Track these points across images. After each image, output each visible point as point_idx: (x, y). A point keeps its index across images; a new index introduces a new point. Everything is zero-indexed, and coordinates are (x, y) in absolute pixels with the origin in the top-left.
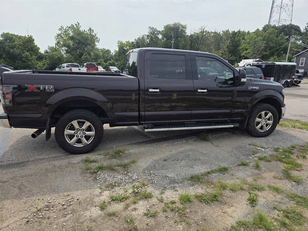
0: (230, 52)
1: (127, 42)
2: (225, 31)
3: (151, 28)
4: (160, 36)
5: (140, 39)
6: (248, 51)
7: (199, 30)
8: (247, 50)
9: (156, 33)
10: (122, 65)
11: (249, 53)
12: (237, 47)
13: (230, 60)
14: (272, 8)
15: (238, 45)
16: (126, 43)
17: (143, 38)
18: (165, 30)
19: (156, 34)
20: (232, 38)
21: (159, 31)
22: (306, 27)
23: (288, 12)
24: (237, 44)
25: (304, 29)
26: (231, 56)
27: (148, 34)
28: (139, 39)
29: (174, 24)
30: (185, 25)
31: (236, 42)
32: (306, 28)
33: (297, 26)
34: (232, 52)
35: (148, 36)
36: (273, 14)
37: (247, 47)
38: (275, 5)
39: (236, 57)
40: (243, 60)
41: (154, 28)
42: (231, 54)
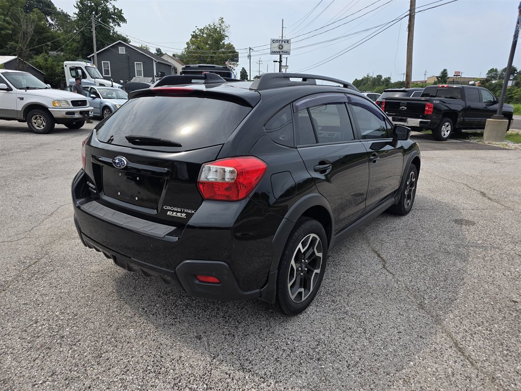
22: (79, 4)
32: (77, 4)
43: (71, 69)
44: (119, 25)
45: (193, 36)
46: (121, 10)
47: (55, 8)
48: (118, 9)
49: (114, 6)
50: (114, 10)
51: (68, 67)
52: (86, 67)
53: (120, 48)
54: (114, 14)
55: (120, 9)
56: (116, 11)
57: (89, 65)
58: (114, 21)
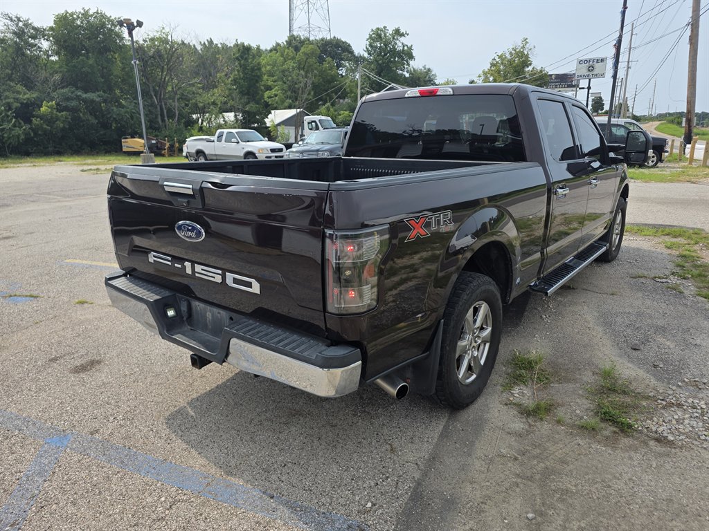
0: (242, 93)
2: (207, 43)
3: (11, 20)
6: (273, 92)
7: (155, 33)
8: (270, 88)
11: (276, 95)
12: (257, 81)
13: (248, 112)
15: (258, 78)
18: (58, 27)
19: (29, 37)
20: (243, 62)
21: (37, 29)
22: (368, 47)
23: (320, 11)
24: (254, 76)
25: (365, 49)
26: (248, 103)
29: (82, 11)
31: (253, 70)
33: (346, 42)
34: (248, 94)
36: (296, 13)
37: (270, 83)
39: (257, 104)
40: (273, 111)
41: (21, 19)
42: (246, 97)
43: (309, 123)
45: (492, 65)
46: (412, 46)
47: (352, 52)
48: (407, 46)
49: (403, 44)
50: (404, 46)
51: (308, 121)
52: (319, 120)
54: (403, 51)
55: (409, 45)
56: (406, 48)
57: (323, 118)
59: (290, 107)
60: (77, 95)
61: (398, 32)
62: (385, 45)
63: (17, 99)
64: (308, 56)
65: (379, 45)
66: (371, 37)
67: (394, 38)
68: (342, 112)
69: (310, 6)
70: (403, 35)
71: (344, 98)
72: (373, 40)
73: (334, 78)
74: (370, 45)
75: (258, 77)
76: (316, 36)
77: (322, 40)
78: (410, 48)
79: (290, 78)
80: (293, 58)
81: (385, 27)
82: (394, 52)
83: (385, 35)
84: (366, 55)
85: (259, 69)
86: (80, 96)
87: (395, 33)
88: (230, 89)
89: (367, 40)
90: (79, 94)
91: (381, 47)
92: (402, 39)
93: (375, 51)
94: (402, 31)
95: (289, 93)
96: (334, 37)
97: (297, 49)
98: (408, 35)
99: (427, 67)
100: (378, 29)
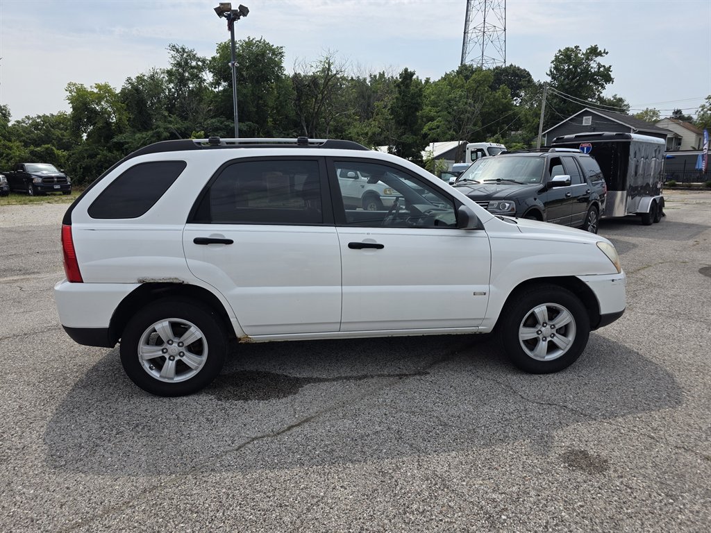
0: (399, 123)
1: (98, 86)
2: (377, 76)
3: (177, 50)
4: (208, 77)
5: (144, 80)
6: (435, 123)
7: (318, 64)
8: (432, 119)
9: (194, 63)
10: (84, 158)
11: (438, 127)
12: (417, 110)
13: (403, 144)
14: (465, 33)
15: (418, 107)
16: (96, 91)
17: (152, 77)
18: (220, 56)
19: (193, 68)
20: (403, 88)
21: (204, 61)
22: (553, 70)
23: (496, 43)
24: (414, 104)
25: (549, 73)
26: (404, 134)
27: (169, 67)
28: (140, 79)
29: (247, 40)
30: (279, 46)
31: (413, 96)
32: (551, 71)
33: (525, 70)
34: (405, 124)
35: (169, 73)
36: (470, 46)
37: (433, 114)
38: (471, 26)
39: (415, 135)
40: (431, 144)
41: (186, 50)
42: (403, 127)
43: (472, 152)
44: (603, 88)
46: (610, 66)
47: (530, 81)
48: (604, 66)
49: (599, 64)
50: (599, 68)
51: (470, 149)
52: (489, 149)
53: (584, 118)
54: (598, 73)
55: (607, 66)
56: (602, 69)
57: (494, 145)
58: (596, 83)
59: (452, 139)
60: (226, 126)
61: (594, 52)
62: (575, 67)
63: (167, 128)
64: (480, 83)
65: (566, 68)
66: (557, 58)
67: (587, 59)
68: (515, 144)
69: (486, 37)
70: (600, 54)
71: (517, 130)
72: (559, 62)
73: (508, 106)
74: (555, 68)
75: (418, 104)
76: (489, 65)
77: (497, 68)
78: (608, 70)
79: (455, 108)
80: (462, 86)
81: (577, 47)
82: (587, 75)
83: (576, 55)
84: (549, 79)
85: (420, 95)
86: (229, 125)
87: (591, 52)
88: (386, 119)
89: (552, 62)
90: (227, 123)
91: (569, 69)
92: (599, 59)
93: (561, 75)
94: (600, 49)
95: (453, 124)
96: (511, 65)
97: (467, 78)
98: (607, 53)
99: (618, 97)
100: (568, 49)
